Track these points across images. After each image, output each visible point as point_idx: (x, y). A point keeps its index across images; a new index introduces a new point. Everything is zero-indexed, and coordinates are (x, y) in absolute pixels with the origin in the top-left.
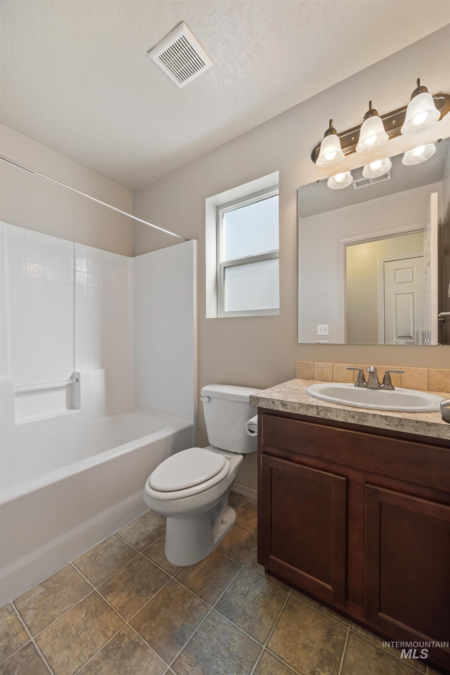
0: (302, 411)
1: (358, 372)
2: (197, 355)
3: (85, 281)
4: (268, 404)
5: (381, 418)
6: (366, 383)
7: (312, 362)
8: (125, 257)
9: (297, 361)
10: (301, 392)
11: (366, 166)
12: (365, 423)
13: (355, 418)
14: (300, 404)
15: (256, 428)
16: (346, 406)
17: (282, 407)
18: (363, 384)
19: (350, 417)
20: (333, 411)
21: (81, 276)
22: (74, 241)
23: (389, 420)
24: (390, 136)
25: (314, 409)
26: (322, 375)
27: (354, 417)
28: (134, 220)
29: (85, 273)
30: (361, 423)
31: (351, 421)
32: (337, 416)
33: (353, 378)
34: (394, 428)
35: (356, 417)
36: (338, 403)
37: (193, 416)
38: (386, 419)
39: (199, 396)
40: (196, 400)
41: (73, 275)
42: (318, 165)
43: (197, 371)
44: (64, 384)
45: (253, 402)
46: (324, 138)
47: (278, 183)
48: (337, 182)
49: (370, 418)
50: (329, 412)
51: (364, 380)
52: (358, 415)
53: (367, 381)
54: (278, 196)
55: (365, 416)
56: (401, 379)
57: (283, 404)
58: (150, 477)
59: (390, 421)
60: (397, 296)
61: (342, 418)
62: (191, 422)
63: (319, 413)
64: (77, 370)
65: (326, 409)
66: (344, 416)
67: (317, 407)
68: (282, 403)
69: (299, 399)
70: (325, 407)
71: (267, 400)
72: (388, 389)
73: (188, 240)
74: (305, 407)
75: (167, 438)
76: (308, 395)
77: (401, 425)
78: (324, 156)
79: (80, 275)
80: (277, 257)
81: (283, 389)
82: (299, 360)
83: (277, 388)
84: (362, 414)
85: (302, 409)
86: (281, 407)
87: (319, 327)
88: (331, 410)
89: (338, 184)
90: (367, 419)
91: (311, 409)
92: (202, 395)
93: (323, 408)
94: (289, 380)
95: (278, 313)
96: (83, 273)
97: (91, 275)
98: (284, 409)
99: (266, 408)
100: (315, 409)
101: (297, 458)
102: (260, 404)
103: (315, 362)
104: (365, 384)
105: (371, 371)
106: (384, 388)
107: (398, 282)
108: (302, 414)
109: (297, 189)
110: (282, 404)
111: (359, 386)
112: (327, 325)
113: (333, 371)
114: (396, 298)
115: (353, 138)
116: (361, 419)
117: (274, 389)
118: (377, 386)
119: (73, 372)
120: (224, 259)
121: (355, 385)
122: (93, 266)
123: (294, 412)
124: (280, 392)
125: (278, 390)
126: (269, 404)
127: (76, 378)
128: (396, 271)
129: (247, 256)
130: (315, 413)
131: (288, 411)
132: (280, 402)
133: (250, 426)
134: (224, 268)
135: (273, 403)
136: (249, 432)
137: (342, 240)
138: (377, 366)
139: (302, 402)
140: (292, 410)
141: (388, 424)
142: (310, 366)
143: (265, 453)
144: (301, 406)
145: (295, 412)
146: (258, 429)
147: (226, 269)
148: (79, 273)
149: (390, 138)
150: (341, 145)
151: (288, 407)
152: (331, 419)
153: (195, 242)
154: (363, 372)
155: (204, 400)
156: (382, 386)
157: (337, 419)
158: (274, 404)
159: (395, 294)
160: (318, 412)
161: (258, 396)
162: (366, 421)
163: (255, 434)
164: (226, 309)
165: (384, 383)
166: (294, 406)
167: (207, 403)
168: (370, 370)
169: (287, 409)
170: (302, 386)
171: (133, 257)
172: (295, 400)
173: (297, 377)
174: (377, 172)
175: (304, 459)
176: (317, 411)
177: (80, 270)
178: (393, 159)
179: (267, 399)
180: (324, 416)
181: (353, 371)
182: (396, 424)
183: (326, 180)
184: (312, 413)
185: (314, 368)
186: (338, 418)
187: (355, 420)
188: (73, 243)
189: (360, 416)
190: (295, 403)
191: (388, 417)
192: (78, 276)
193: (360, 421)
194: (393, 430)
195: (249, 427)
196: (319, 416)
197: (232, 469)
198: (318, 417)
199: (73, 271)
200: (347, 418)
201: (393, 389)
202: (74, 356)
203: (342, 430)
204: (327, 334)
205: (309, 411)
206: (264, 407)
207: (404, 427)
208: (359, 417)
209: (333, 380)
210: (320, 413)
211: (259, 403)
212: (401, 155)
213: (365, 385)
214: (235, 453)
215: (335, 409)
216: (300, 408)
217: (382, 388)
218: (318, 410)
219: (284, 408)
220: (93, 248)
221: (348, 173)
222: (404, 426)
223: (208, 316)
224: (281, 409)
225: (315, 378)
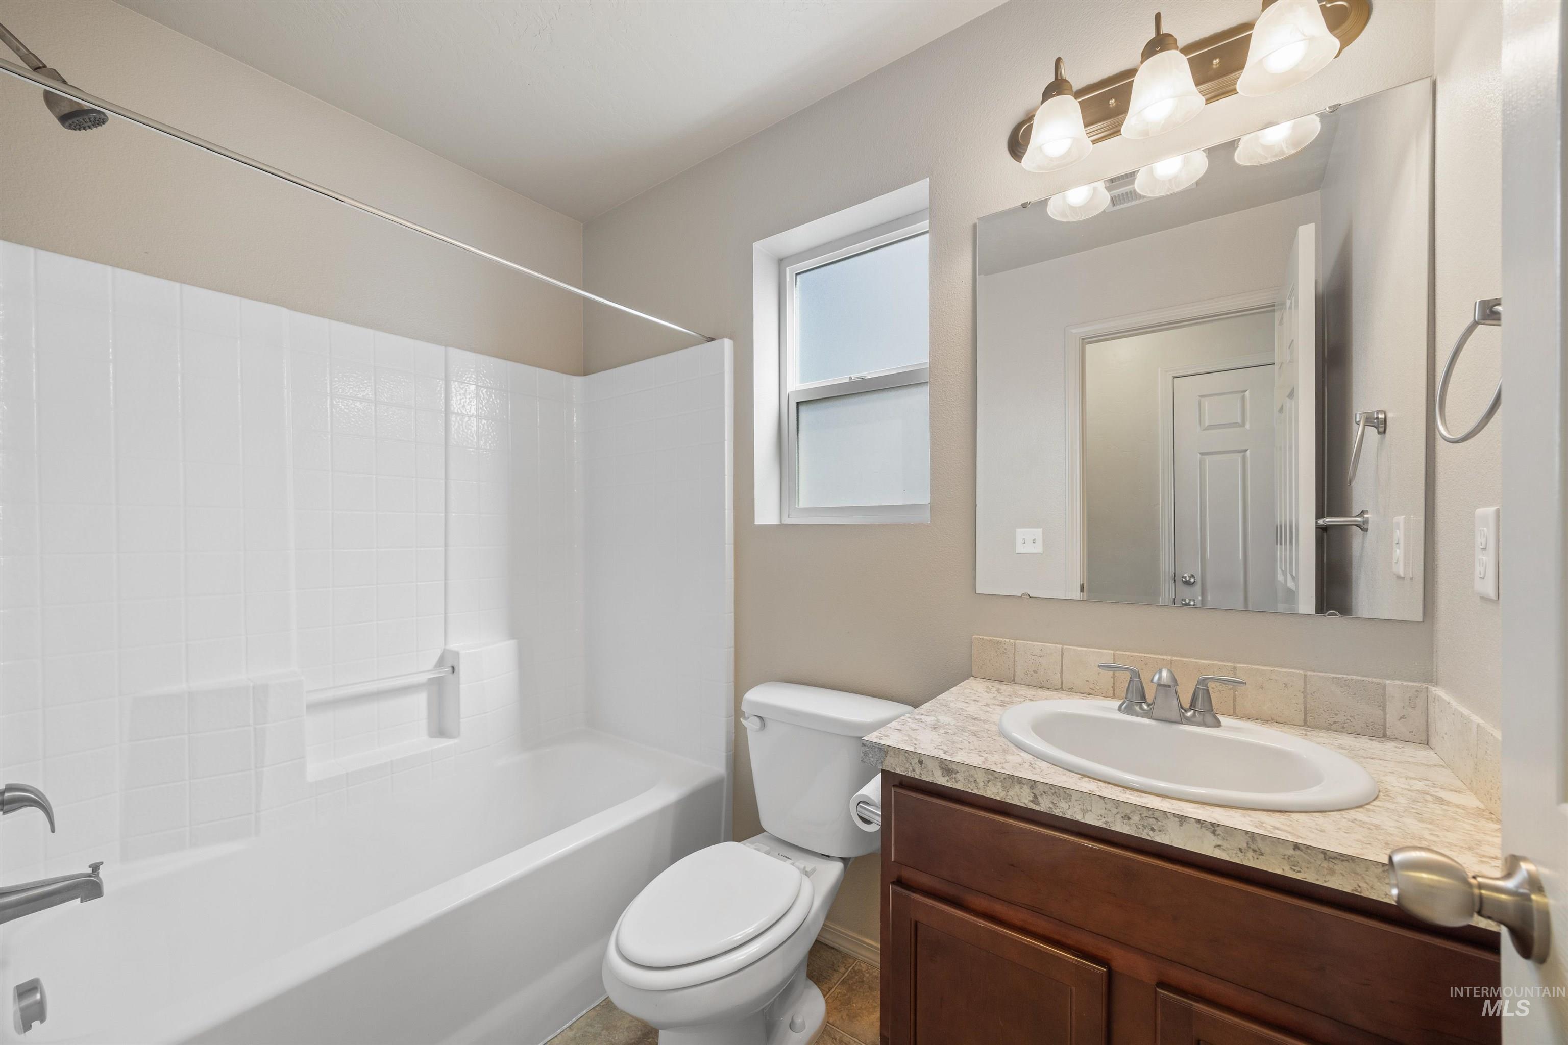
0: (995, 791)
1: (1127, 675)
2: (733, 610)
3: (472, 436)
4: (907, 765)
5: (1199, 826)
6: (1149, 705)
7: (1011, 641)
8: (565, 375)
9: (974, 637)
10: (987, 726)
11: (1142, 170)
12: (1158, 835)
13: (1131, 821)
14: (987, 771)
15: (878, 815)
16: (1105, 782)
17: (943, 776)
18: (1141, 708)
19: (1119, 816)
20: (1073, 798)
21: (462, 425)
22: (446, 344)
23: (1222, 834)
24: (1208, 96)
25: (1025, 787)
26: (1035, 672)
27: (1129, 819)
28: (586, 299)
29: (472, 419)
30: (1148, 834)
31: (1120, 827)
32: (1084, 811)
33: (1112, 685)
34: (1234, 855)
35: (1133, 818)
36: (1085, 773)
37: (724, 754)
38: (1214, 832)
39: (738, 713)
40: (730, 717)
41: (443, 425)
42: (1027, 169)
43: (733, 649)
44: (424, 678)
45: (870, 755)
46: (1042, 102)
47: (927, 204)
48: (1069, 205)
49: (1172, 824)
50: (1064, 799)
51: (1143, 697)
52: (1139, 813)
53: (1149, 700)
54: (927, 236)
55: (1156, 819)
56: (1235, 695)
57: (947, 768)
58: (620, 925)
59: (1224, 839)
60: (1203, 456)
61: (1097, 817)
62: (717, 767)
63: (1037, 798)
64: (453, 646)
65: (1057, 791)
66: (1103, 812)
67: (1033, 784)
68: (943, 766)
69: (985, 755)
70: (1053, 785)
71: (907, 755)
72: (1204, 724)
73: (711, 339)
74: (1001, 781)
75: (663, 811)
76: (1004, 740)
77: (1254, 851)
78: (1040, 147)
79: (461, 422)
80: (923, 383)
81: (944, 719)
82: (978, 635)
83: (929, 713)
84: (1150, 813)
85: (995, 785)
86: (940, 774)
87: (1021, 533)
88: (1068, 795)
89: (1073, 209)
90: (1163, 826)
91: (1017, 787)
92: (744, 712)
93: (1046, 788)
94: (955, 685)
95: (926, 517)
96: (467, 419)
97: (486, 422)
98: (948, 781)
99: (904, 774)
100: (1026, 790)
101: (981, 903)
102: (886, 763)
103: (1018, 641)
104: (1145, 707)
105: (1162, 683)
106: (1194, 719)
107: (1208, 426)
108: (993, 797)
109: (974, 222)
110: (942, 768)
111: (1129, 710)
112: (1040, 530)
113: (1062, 666)
114: (1202, 463)
115: (1113, 101)
116: (1145, 824)
117: (922, 717)
118: (1175, 715)
119: (444, 649)
120: (795, 385)
121: (1120, 709)
122: (491, 400)
123: (972, 790)
124: (935, 728)
125: (930, 720)
126: (911, 764)
127: (450, 665)
128: (1202, 399)
129: (850, 378)
130: (1026, 799)
131: (959, 786)
132: (937, 763)
133: (861, 806)
134: (798, 404)
135: (921, 762)
136: (859, 819)
137: (1074, 331)
138: (1175, 658)
139: (994, 768)
140: (969, 786)
141: (1219, 846)
142: (1006, 649)
143: (900, 882)
144: (990, 776)
145: (976, 792)
146: (883, 816)
147: (802, 408)
148: (458, 419)
149: (1208, 101)
150: (1083, 119)
151: (959, 777)
152: (1067, 816)
153: (728, 344)
154: (1139, 677)
155: (751, 725)
156: (1189, 714)
157: (1084, 818)
158: (923, 765)
159: (1200, 453)
160: (1035, 797)
161: (882, 742)
162: (1160, 831)
163: (875, 828)
164: (803, 502)
165: (1195, 707)
166: (972, 776)
167: (757, 731)
168: (1160, 678)
169: (957, 782)
170: (987, 705)
171: (585, 374)
172: (975, 760)
173: (973, 674)
174: (1170, 180)
175: (999, 909)
176: (1033, 793)
177: (460, 412)
178: (1211, 152)
179: (906, 751)
180: (1050, 807)
181: (1112, 672)
182: (1240, 846)
183: (1044, 203)
184: (1020, 798)
185: (1014, 654)
186: (1087, 815)
187: (1129, 825)
188: (443, 348)
189: (1143, 815)
190: (977, 768)
191: (1220, 828)
192: (455, 424)
193: (1143, 830)
194: (1231, 860)
195: (859, 809)
196: (1036, 808)
197: (817, 903)
198: (1034, 808)
199: (443, 415)
200: (1109, 820)
201: (1218, 724)
202: (445, 613)
203: (1096, 846)
204: (1040, 550)
205: (1011, 793)
206: (898, 771)
207: (1261, 857)
208: (1142, 819)
209: (1062, 685)
210: (1040, 798)
211: (885, 759)
212: (1232, 145)
213: (1145, 710)
214: (822, 855)
215: (1080, 794)
216: (988, 782)
217: (1189, 721)
218: (1033, 791)
219: (947, 778)
220: (493, 359)
221: (1101, 186)
222: (1262, 854)
223: (759, 520)
224: (941, 780)
225: (1017, 680)
